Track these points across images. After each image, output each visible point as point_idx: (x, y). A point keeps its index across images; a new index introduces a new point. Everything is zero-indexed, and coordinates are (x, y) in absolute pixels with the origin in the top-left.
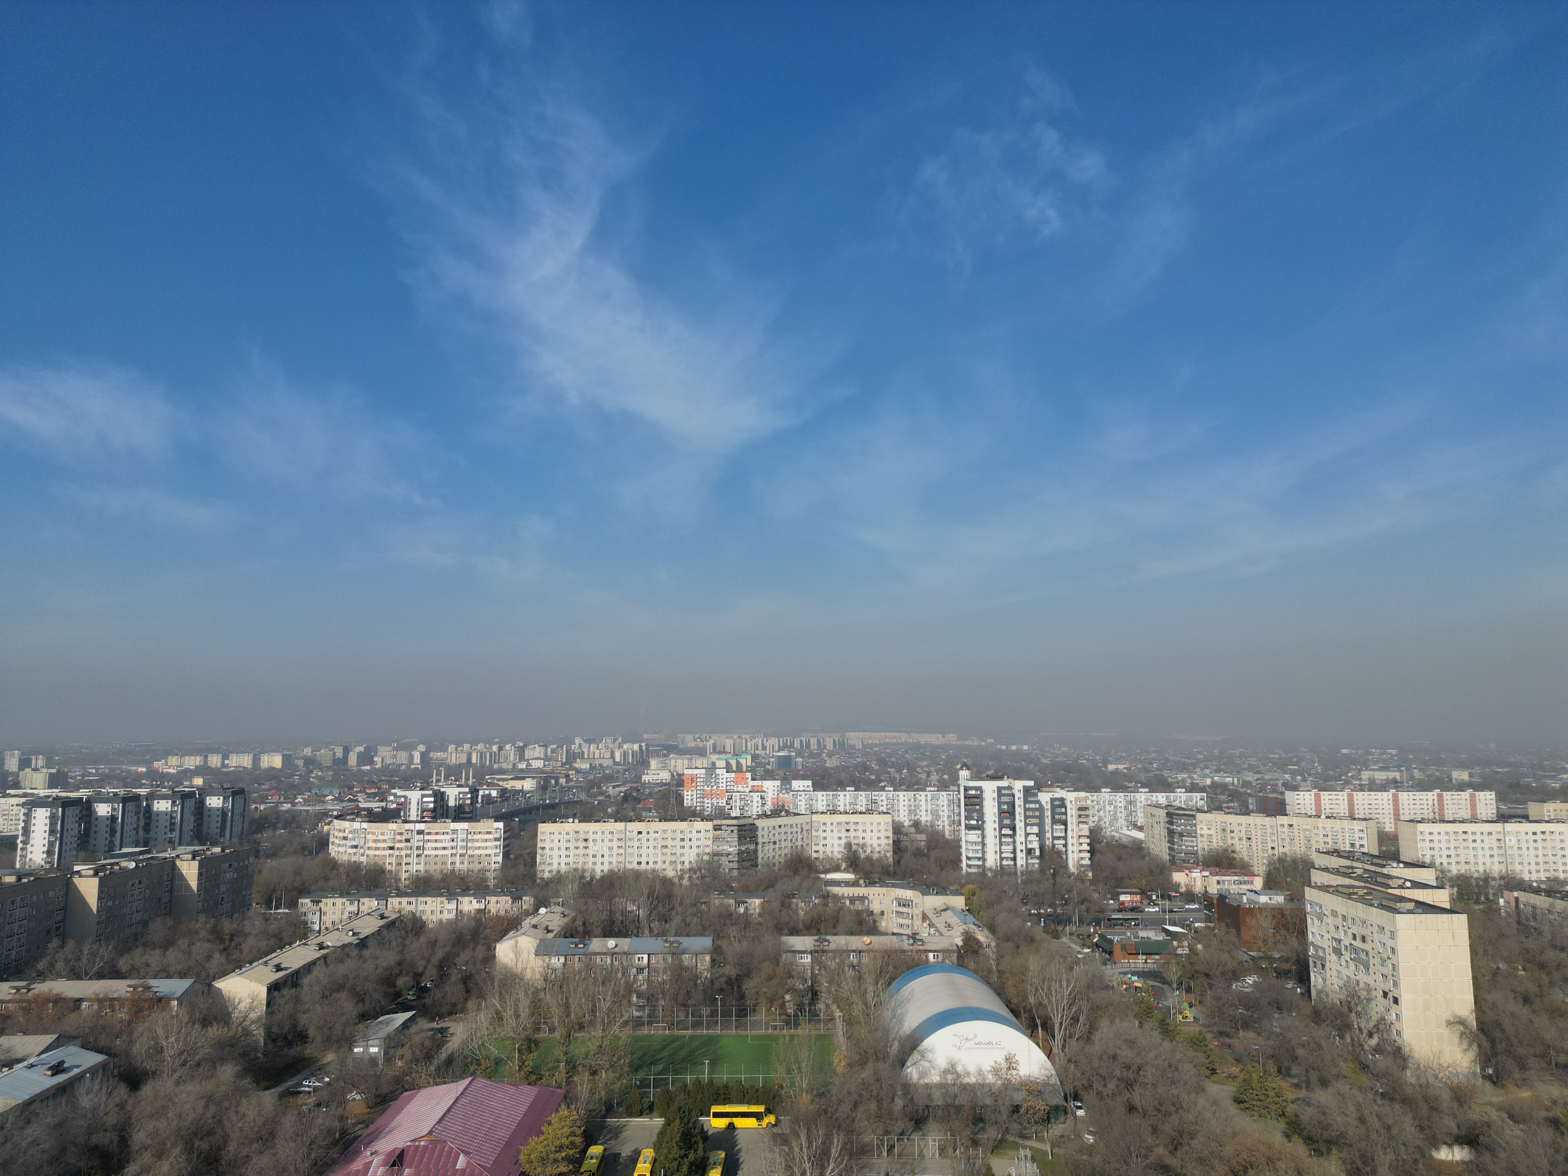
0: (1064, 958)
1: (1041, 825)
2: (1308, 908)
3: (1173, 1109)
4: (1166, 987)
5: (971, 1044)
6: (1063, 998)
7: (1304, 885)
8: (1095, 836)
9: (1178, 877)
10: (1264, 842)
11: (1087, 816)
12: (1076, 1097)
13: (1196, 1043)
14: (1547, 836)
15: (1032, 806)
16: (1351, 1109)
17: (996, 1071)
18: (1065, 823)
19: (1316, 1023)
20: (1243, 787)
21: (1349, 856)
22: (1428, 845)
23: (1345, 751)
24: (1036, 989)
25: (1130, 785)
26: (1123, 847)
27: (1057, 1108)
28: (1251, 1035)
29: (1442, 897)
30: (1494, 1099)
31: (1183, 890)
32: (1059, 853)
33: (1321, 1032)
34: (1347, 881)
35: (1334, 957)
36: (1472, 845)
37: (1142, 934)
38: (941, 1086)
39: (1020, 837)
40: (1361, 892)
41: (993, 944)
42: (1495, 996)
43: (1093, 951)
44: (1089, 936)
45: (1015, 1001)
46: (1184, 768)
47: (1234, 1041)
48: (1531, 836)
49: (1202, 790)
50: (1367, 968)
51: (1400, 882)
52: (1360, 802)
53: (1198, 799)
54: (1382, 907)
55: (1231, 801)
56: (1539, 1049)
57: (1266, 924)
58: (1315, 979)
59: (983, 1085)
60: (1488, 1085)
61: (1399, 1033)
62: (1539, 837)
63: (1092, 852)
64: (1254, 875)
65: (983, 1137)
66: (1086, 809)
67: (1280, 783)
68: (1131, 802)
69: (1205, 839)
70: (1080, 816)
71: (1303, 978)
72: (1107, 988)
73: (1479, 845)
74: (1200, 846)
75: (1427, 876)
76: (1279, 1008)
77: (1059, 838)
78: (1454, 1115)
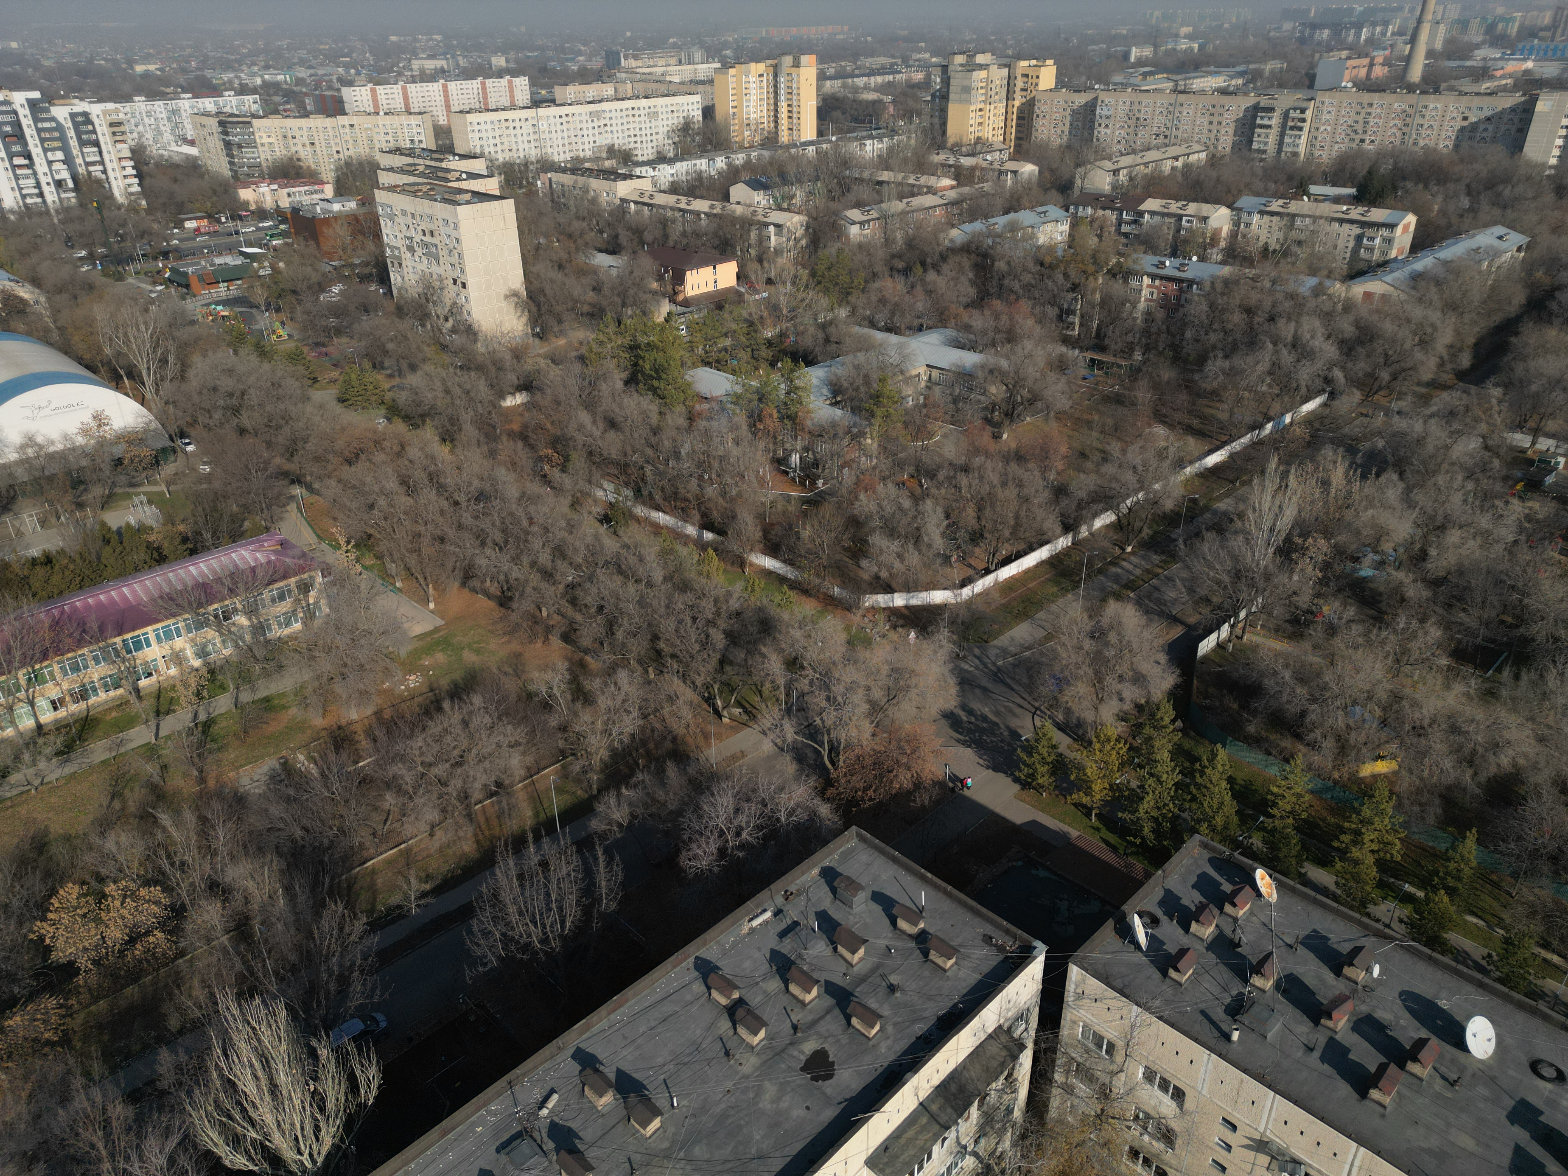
0: (135, 300)
1: (65, 148)
2: (380, 211)
3: (282, 422)
4: (254, 311)
5: (47, 411)
6: (144, 342)
7: (372, 187)
8: (138, 156)
9: (246, 194)
10: (329, 146)
11: (123, 133)
12: (182, 435)
13: (294, 357)
14: (570, 118)
15: (46, 125)
16: (438, 384)
17: (85, 432)
18: (97, 144)
19: (400, 317)
20: (297, 85)
21: (410, 153)
22: (477, 135)
23: (393, 38)
24: (111, 339)
25: (168, 90)
26: (176, 166)
27: (164, 450)
28: (344, 340)
29: (492, 185)
30: (541, 351)
31: (253, 207)
32: (99, 182)
33: (405, 325)
34: (412, 179)
35: (408, 255)
36: (513, 132)
37: (218, 261)
38: (20, 462)
39: (41, 167)
40: (425, 188)
41: (42, 299)
42: (539, 268)
43: (167, 287)
44: (158, 272)
45: (87, 356)
46: (228, 66)
47: (330, 349)
48: (558, 120)
49: (254, 91)
50: (437, 260)
51: (457, 175)
52: (414, 94)
53: (251, 103)
54: (445, 201)
55: (287, 102)
56: (570, 305)
57: (342, 232)
58: (395, 278)
59: (74, 449)
60: (537, 341)
61: (469, 313)
62: (564, 119)
63: (139, 176)
64: (323, 183)
65: (88, 497)
66: (120, 124)
67: (334, 78)
68: (174, 112)
69: (266, 148)
70: (114, 134)
71: (384, 279)
72: (193, 322)
73: (518, 131)
74: (263, 157)
75: (478, 166)
76: (366, 311)
77: (93, 163)
78: (514, 370)
